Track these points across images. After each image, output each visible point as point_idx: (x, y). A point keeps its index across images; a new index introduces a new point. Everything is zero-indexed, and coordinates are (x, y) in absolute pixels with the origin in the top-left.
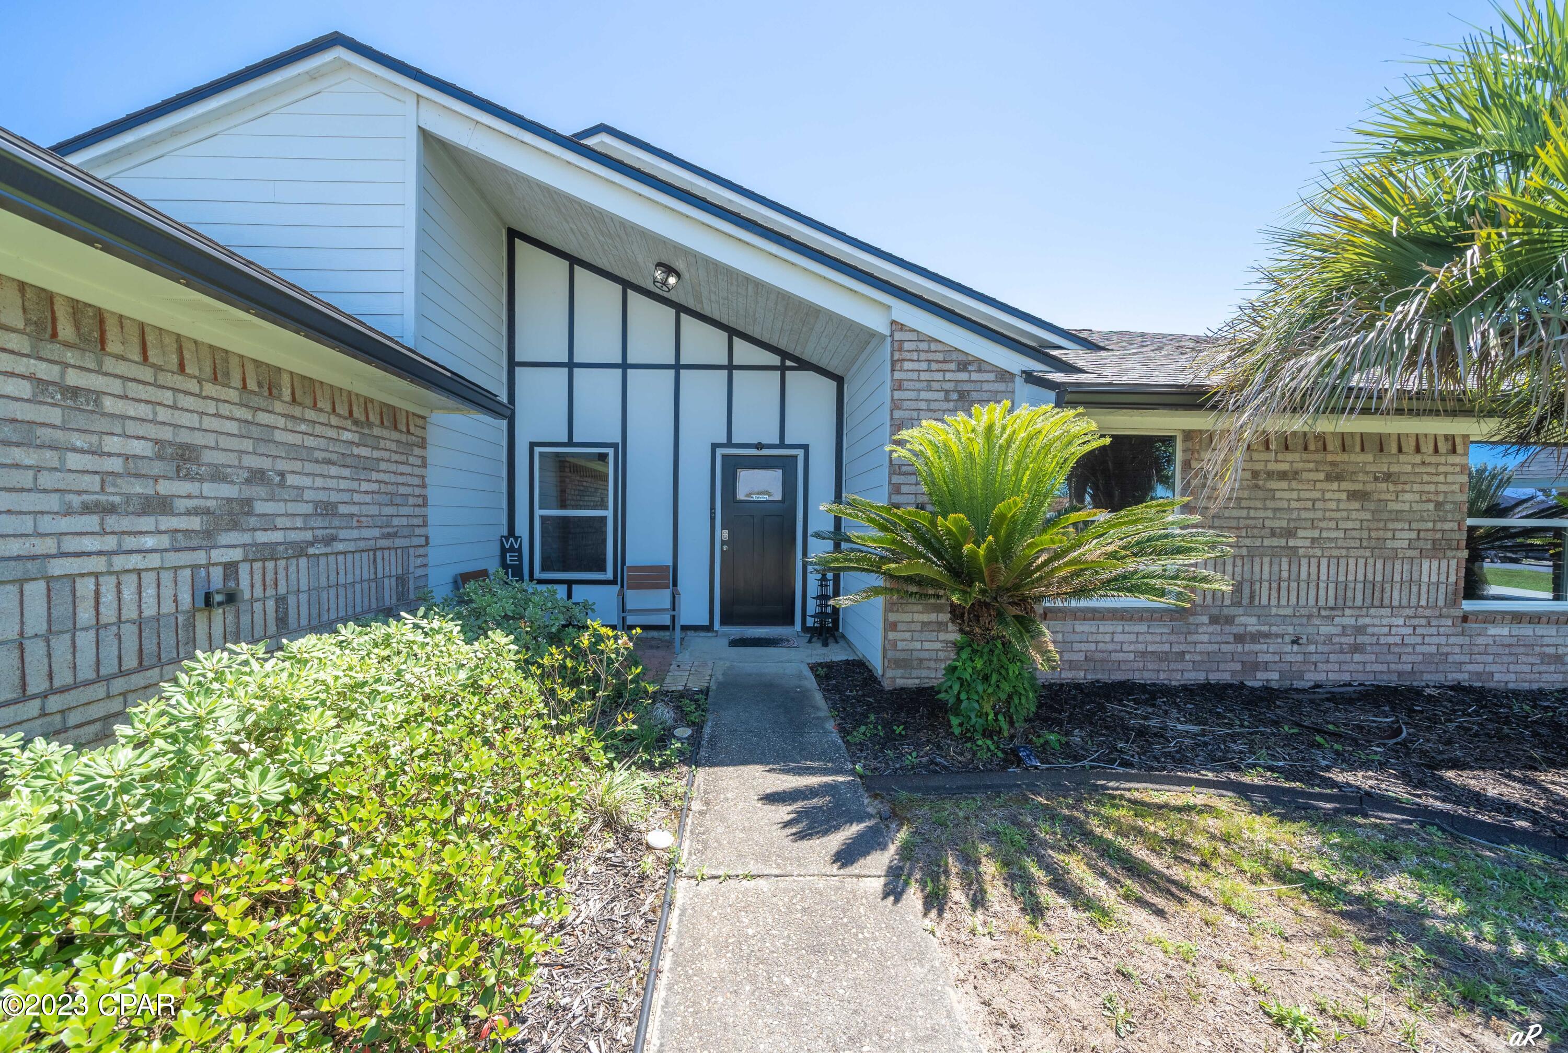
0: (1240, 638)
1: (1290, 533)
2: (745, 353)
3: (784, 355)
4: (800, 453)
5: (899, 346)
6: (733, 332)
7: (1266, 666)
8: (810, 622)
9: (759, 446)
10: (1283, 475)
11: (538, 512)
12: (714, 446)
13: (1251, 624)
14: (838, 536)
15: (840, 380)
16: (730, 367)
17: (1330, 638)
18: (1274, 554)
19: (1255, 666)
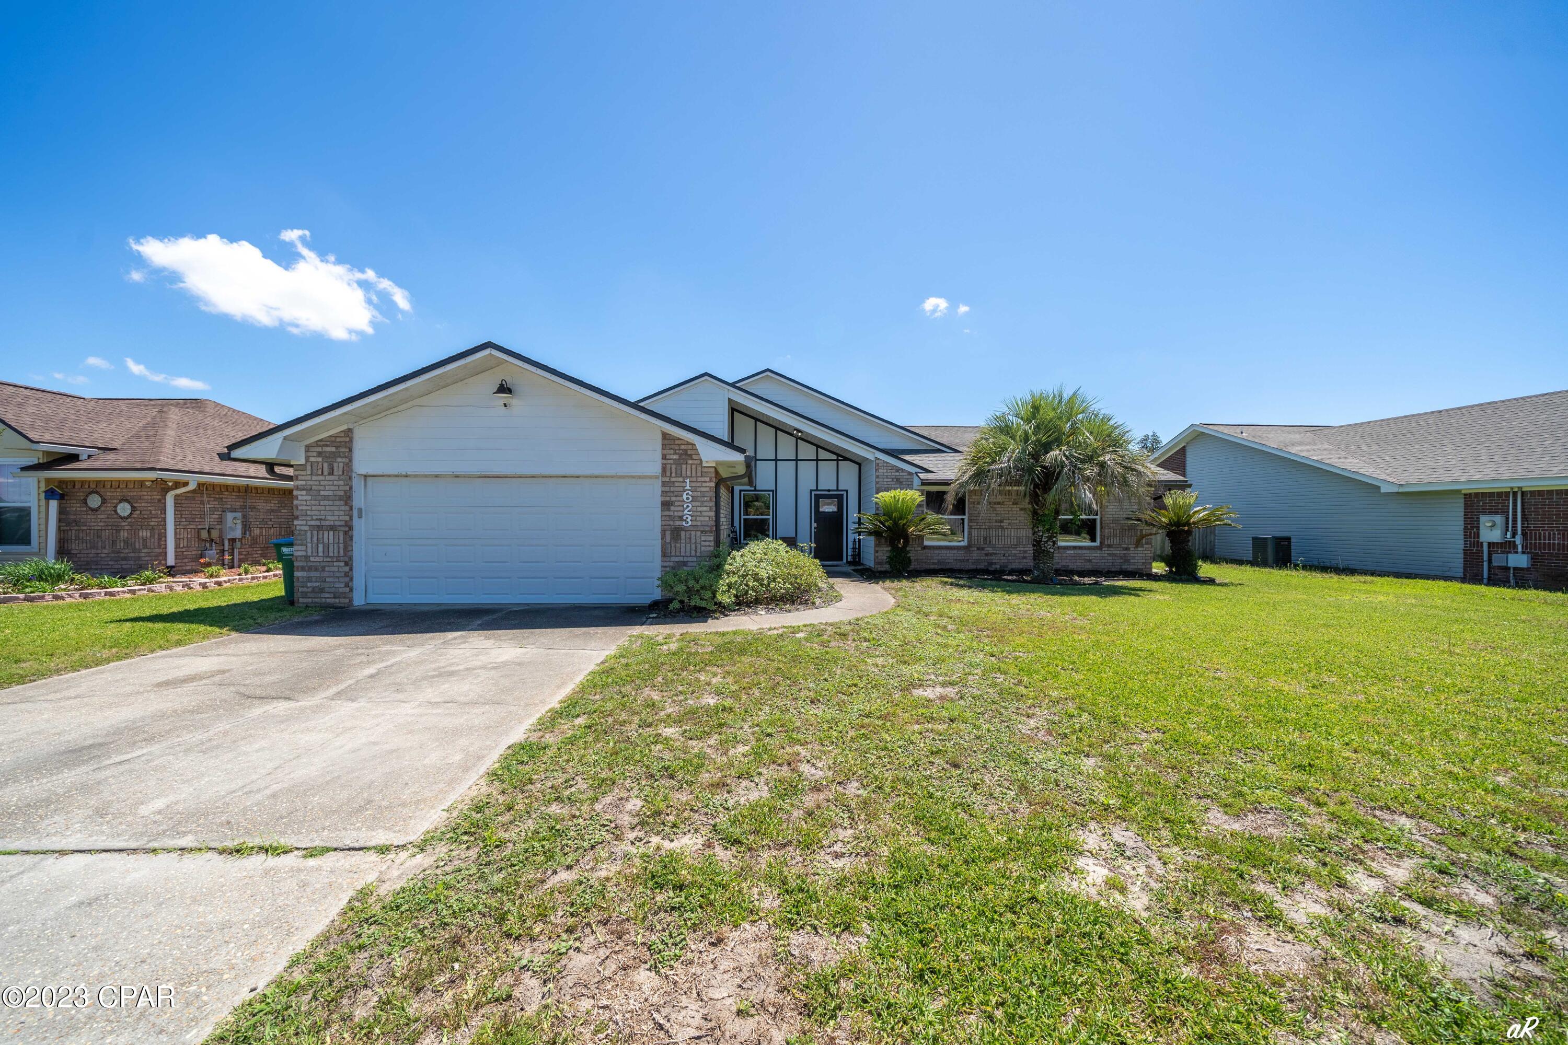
0: (987, 555)
1: (1001, 521)
2: (823, 454)
3: (838, 455)
4: (845, 493)
5: (877, 465)
6: (818, 446)
7: (995, 564)
8: (849, 559)
9: (829, 491)
10: (999, 503)
11: (743, 517)
12: (811, 491)
13: (990, 550)
14: (860, 522)
15: (860, 465)
16: (817, 460)
17: (1015, 555)
18: (997, 528)
19: (991, 564)
